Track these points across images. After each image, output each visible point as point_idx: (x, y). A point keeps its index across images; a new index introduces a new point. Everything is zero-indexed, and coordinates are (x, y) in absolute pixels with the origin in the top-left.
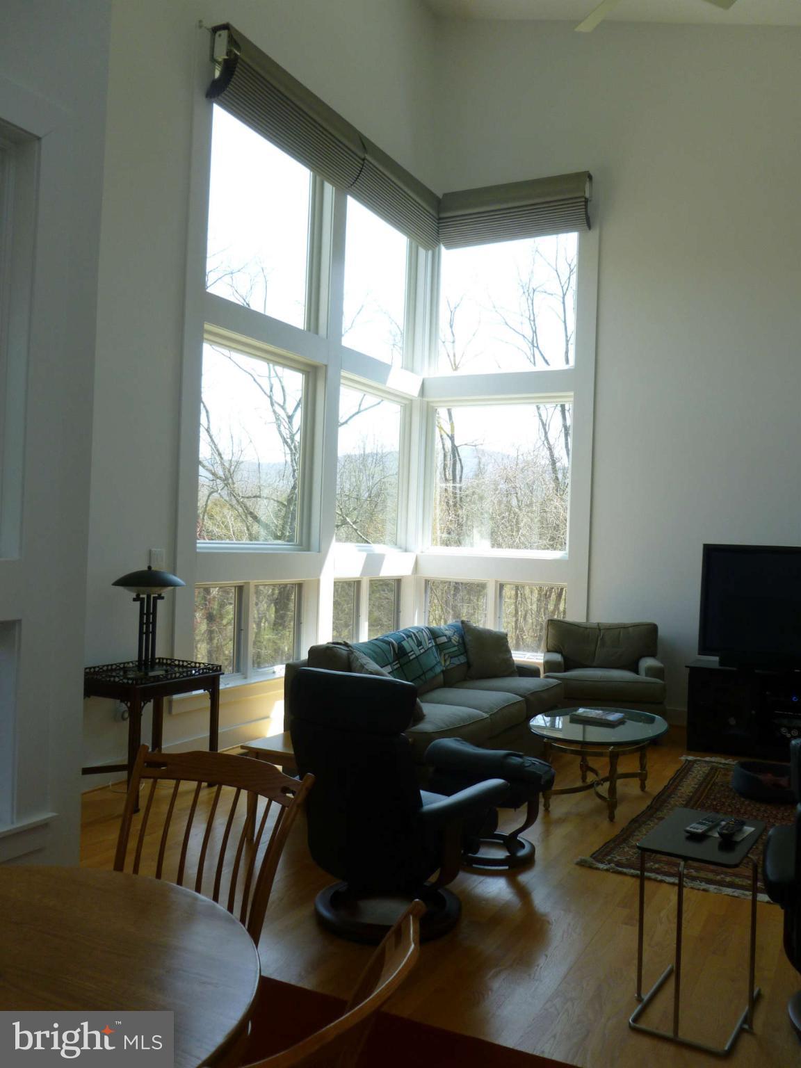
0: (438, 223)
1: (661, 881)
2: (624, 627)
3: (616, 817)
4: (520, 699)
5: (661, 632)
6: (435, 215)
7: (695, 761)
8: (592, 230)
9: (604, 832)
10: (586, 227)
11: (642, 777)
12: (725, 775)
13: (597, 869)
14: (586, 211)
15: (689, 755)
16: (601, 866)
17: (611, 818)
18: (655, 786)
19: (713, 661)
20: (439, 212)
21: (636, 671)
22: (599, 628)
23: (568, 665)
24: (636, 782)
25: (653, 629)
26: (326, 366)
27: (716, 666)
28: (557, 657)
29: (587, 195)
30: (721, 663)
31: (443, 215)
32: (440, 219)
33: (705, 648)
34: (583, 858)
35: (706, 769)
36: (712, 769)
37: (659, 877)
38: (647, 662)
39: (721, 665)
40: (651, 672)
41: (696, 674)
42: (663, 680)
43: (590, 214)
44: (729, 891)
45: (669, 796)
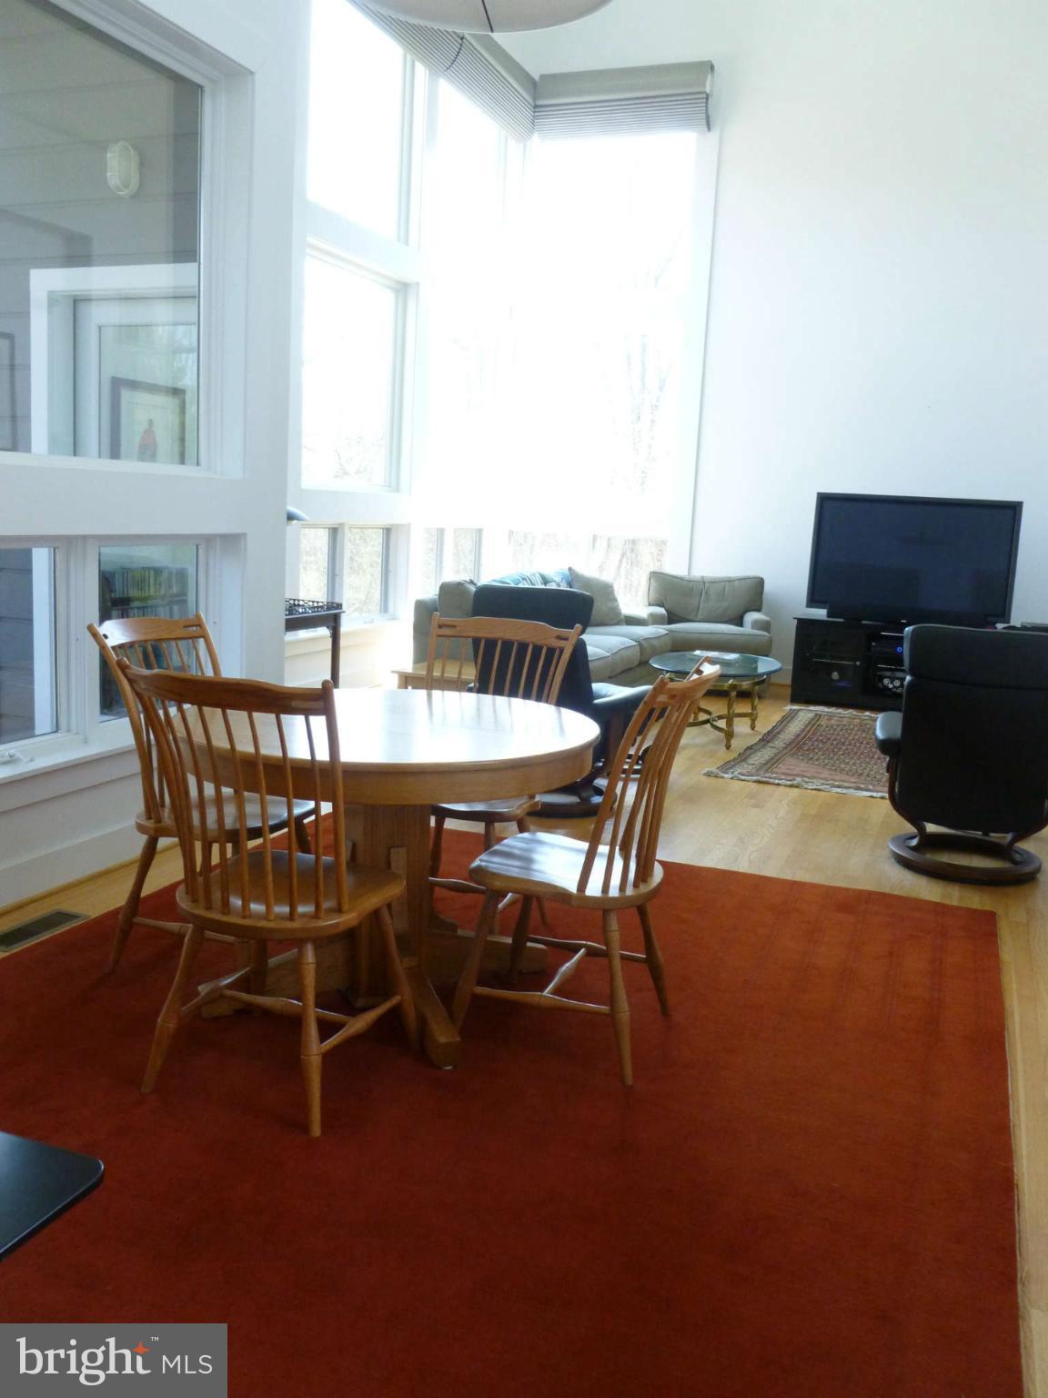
0: (534, 112)
1: (778, 784)
2: (730, 581)
3: (732, 746)
4: (635, 643)
5: (767, 587)
6: (531, 101)
7: (799, 710)
8: (711, 132)
9: (723, 755)
10: (706, 129)
11: (753, 718)
12: (829, 720)
13: (723, 777)
14: (707, 110)
15: (792, 705)
16: (726, 776)
17: (728, 747)
18: (764, 726)
19: (820, 613)
20: (535, 99)
21: (741, 624)
22: (703, 581)
23: (672, 618)
24: (747, 721)
25: (759, 583)
26: (418, 283)
27: (825, 618)
28: (662, 611)
29: (708, 90)
30: (829, 615)
31: (540, 102)
32: (536, 107)
33: (813, 601)
34: (710, 770)
35: (811, 715)
36: (816, 715)
37: (777, 781)
38: (751, 617)
39: (829, 616)
40: (756, 624)
41: (804, 625)
42: (769, 633)
43: (710, 113)
44: (839, 790)
45: (779, 733)
